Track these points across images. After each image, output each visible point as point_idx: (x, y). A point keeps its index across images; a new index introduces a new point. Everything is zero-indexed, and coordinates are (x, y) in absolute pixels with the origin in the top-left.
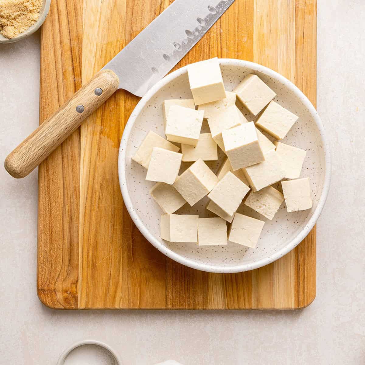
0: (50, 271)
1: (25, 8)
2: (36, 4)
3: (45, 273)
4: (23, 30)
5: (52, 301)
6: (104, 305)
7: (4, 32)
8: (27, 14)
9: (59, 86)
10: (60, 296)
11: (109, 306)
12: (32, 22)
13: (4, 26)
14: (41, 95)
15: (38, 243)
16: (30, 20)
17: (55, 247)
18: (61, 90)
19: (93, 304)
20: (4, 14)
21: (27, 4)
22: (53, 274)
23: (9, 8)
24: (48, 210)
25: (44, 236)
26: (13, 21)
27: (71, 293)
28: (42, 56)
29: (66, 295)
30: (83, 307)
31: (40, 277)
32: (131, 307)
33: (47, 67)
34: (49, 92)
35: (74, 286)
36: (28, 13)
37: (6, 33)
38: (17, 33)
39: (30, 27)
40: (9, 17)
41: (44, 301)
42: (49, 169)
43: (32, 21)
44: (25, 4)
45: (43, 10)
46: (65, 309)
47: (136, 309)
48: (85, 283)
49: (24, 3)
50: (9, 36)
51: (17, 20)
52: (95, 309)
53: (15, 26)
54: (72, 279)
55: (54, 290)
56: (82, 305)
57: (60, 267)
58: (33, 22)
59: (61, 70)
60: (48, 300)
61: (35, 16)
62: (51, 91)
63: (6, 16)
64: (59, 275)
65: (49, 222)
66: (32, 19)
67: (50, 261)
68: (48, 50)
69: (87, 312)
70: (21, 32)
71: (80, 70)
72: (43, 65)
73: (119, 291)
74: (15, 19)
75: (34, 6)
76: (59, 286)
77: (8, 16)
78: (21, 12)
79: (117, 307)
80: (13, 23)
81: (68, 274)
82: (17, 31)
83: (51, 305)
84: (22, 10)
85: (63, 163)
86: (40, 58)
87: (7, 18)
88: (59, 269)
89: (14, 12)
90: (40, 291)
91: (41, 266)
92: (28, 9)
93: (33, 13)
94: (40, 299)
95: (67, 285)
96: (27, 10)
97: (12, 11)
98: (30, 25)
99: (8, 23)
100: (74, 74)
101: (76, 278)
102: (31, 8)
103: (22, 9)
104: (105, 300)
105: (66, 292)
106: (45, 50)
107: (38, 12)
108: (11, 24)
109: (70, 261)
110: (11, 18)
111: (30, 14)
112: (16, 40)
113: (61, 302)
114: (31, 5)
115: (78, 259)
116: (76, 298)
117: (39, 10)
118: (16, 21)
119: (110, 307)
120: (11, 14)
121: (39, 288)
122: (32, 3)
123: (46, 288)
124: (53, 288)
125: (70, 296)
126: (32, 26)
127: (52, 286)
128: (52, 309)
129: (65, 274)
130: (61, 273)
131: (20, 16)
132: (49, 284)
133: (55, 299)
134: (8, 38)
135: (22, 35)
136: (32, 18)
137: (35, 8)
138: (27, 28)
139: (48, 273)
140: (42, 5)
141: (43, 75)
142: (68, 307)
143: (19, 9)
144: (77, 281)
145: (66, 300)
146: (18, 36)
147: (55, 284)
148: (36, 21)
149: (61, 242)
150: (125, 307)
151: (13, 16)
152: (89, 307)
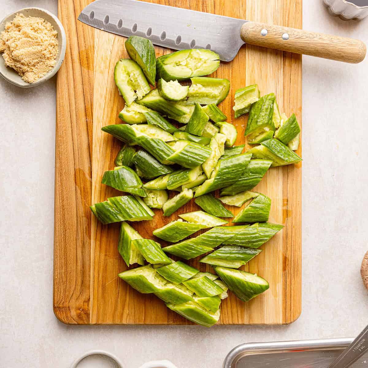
0: (65, 291)
1: (43, 55)
2: (52, 52)
3: (61, 292)
4: (42, 75)
5: (67, 317)
6: (113, 320)
7: (25, 77)
9: (72, 126)
10: (73, 313)
11: (117, 322)
13: (25, 72)
14: (57, 134)
15: (54, 265)
16: (48, 66)
17: (69, 269)
18: (75, 129)
19: (103, 321)
20: (25, 62)
21: (45, 52)
22: (67, 293)
23: (29, 56)
24: (63, 236)
25: (60, 260)
26: (33, 68)
27: (83, 310)
28: (58, 99)
29: (79, 311)
30: (94, 322)
31: (56, 296)
32: (137, 323)
33: (63, 109)
34: (65, 132)
35: (86, 304)
36: (46, 60)
37: (27, 79)
38: (37, 78)
41: (60, 317)
42: (63, 200)
43: (49, 67)
44: (43, 52)
45: (59, 57)
46: (78, 324)
47: (141, 325)
48: (96, 302)
50: (29, 81)
51: (36, 66)
52: (104, 325)
53: (35, 71)
54: (84, 297)
55: (69, 307)
56: (93, 320)
57: (74, 286)
58: (50, 68)
59: (74, 112)
60: (63, 317)
61: (52, 62)
62: (65, 130)
63: (26, 64)
64: (73, 294)
65: (64, 247)
66: (49, 65)
67: (65, 282)
68: (63, 94)
69: (98, 326)
70: (41, 77)
71: (92, 112)
72: (58, 106)
73: (126, 308)
74: (34, 66)
75: (51, 54)
76: (73, 304)
77: (28, 63)
78: (39, 59)
79: (124, 322)
80: (32, 70)
81: (81, 293)
82: (36, 76)
83: (65, 320)
85: (76, 194)
86: (56, 101)
87: (28, 65)
88: (73, 288)
89: (33, 59)
90: (56, 308)
91: (57, 286)
93: (50, 60)
94: (56, 315)
95: (80, 303)
96: (45, 57)
97: (31, 59)
98: (48, 71)
99: (29, 69)
100: (86, 115)
101: (88, 296)
102: (49, 56)
103: (41, 56)
104: (114, 317)
105: (79, 309)
106: (61, 94)
107: (55, 59)
108: (31, 70)
109: (83, 282)
110: (31, 65)
111: (47, 61)
112: (36, 84)
113: (74, 318)
114: (48, 53)
115: (90, 280)
116: (88, 315)
117: (55, 57)
118: (35, 68)
119: (119, 323)
120: (30, 61)
121: (55, 305)
122: (49, 51)
123: (61, 306)
124: (67, 306)
125: (82, 313)
126: (50, 71)
127: (66, 304)
128: (67, 324)
129: (78, 293)
130: (74, 293)
131: (39, 63)
132: (63, 302)
133: (69, 315)
134: (29, 83)
135: (41, 79)
138: (45, 73)
139: (63, 292)
140: (58, 52)
141: (59, 116)
142: (81, 322)
143: (37, 57)
144: (89, 300)
145: (79, 316)
146: (37, 80)
147: (69, 302)
148: (53, 67)
149: (75, 264)
150: (132, 322)
151: (33, 63)
152: (100, 322)
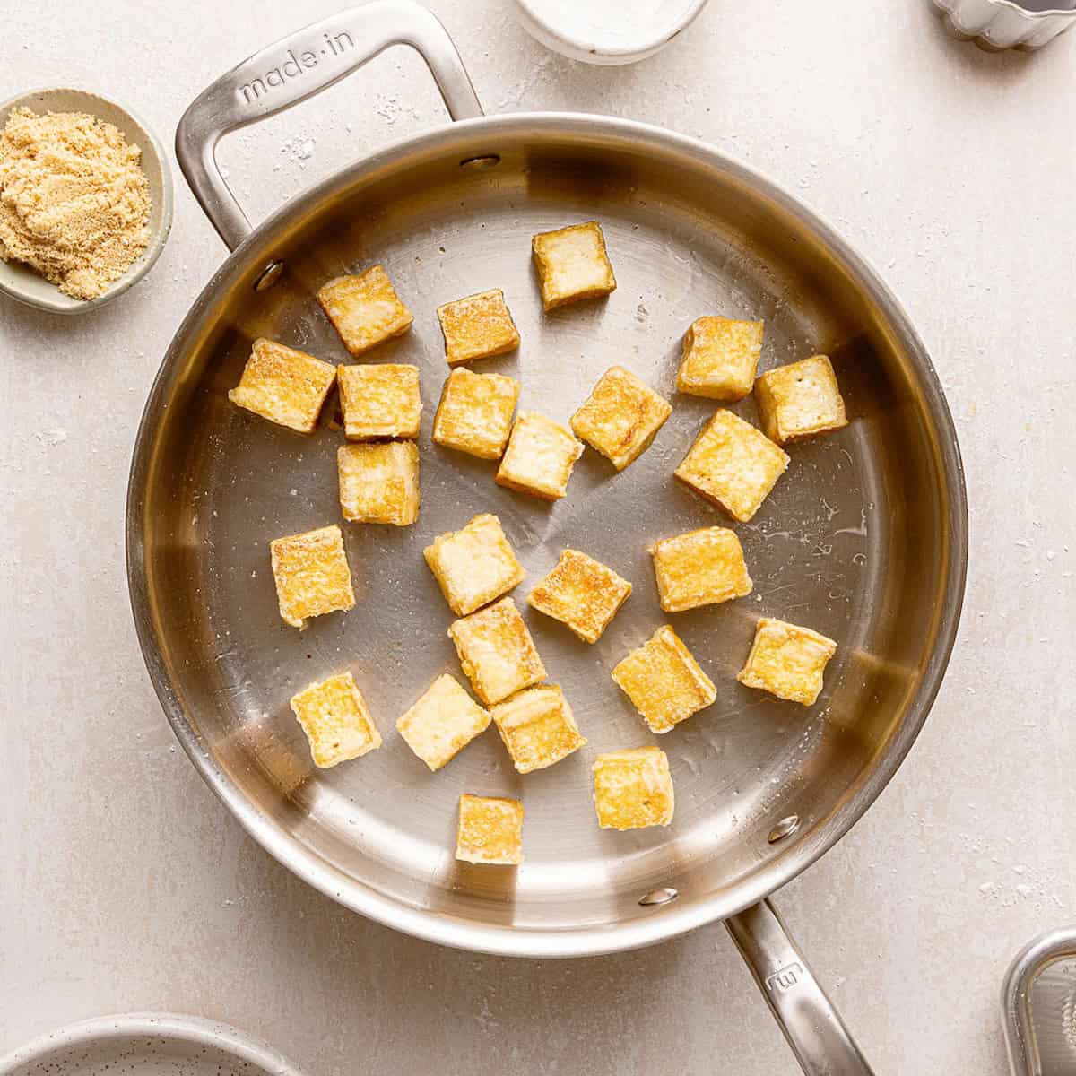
1: (115, 218)
2: (137, 205)
4: (118, 274)
7: (71, 286)
8: (121, 232)
12: (136, 249)
13: (68, 271)
16: (130, 248)
20: (66, 242)
21: (117, 208)
23: (77, 225)
26: (89, 256)
36: (123, 229)
37: (77, 288)
38: (106, 284)
39: (132, 263)
40: (78, 247)
43: (135, 247)
44: (114, 209)
49: (110, 207)
50: (87, 293)
51: (99, 251)
53: (98, 266)
58: (139, 251)
61: (140, 235)
63: (70, 247)
66: (134, 244)
70: (115, 280)
74: (92, 250)
75: (133, 211)
77: (75, 244)
78: (104, 230)
80: (88, 260)
82: (103, 278)
84: (108, 224)
87: (76, 250)
89: (88, 232)
92: (123, 221)
93: (133, 228)
96: (120, 223)
97: (83, 232)
98: (131, 259)
99: (78, 261)
102: (129, 217)
103: (108, 221)
107: (145, 225)
108: (85, 263)
110: (83, 249)
111: (127, 232)
114: (126, 210)
118: (95, 255)
120: (82, 238)
122: (129, 204)
126: (138, 259)
134: (85, 299)
135: (119, 286)
136: (134, 241)
137: (135, 215)
143: (99, 223)
146: (108, 289)
148: (145, 247)
151: (88, 244)
